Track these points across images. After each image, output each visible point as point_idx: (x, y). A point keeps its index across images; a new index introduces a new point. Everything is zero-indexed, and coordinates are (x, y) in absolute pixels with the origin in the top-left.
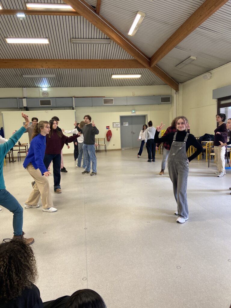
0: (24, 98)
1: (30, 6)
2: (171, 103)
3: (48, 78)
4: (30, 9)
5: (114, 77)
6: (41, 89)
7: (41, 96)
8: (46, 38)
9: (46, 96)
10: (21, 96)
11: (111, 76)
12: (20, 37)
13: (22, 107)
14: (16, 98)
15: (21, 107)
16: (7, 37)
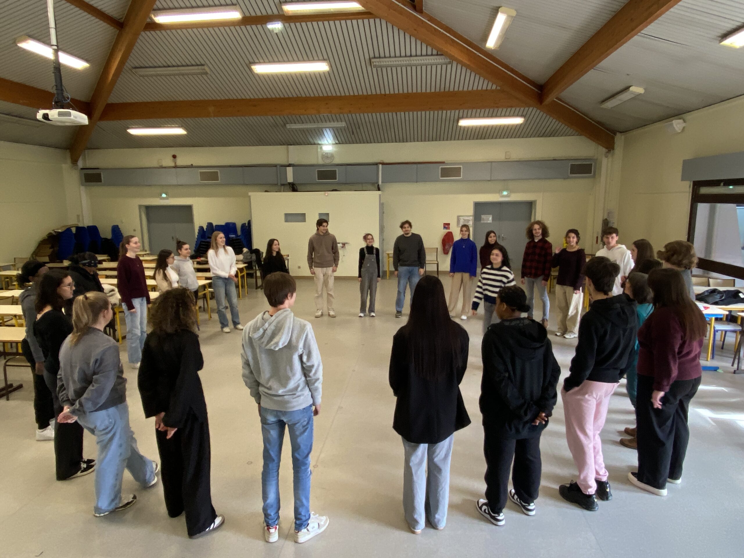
0: (289, 165)
1: (290, 9)
2: (594, 176)
3: (333, 128)
4: (290, 14)
5: (464, 123)
6: (321, 148)
7: (321, 162)
8: (324, 60)
9: (328, 161)
10: (284, 162)
11: (458, 122)
12: (277, 62)
13: (286, 183)
14: (275, 166)
15: (282, 183)
16: (254, 63)
